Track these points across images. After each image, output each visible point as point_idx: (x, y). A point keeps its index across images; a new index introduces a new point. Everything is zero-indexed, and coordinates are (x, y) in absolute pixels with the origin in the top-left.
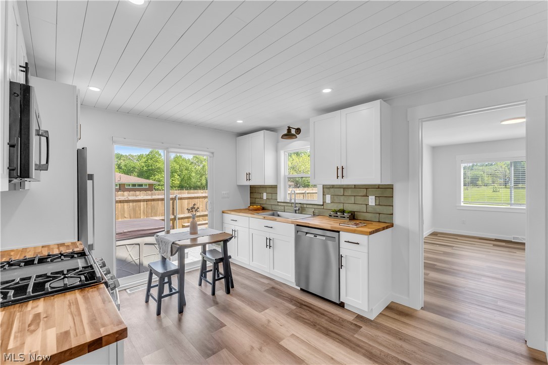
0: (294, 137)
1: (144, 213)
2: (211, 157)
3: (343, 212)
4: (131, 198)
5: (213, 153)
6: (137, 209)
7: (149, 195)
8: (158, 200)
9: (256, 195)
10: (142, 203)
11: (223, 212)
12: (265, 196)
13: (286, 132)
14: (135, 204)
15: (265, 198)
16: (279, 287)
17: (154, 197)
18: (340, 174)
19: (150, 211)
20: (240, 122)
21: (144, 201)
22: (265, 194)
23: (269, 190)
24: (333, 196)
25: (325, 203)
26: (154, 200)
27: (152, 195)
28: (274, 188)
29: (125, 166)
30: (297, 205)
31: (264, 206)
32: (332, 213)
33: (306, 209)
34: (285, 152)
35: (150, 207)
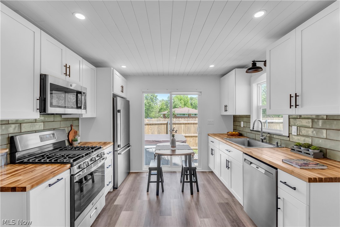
0: (260, 69)
1: (183, 131)
2: (200, 95)
3: (308, 146)
4: (177, 122)
5: (201, 92)
6: (180, 128)
7: (186, 121)
8: (191, 124)
9: (237, 124)
10: (182, 125)
11: (208, 135)
12: (242, 124)
13: (251, 66)
14: (179, 125)
15: (242, 126)
16: (233, 204)
17: (189, 122)
18: (293, 103)
19: (187, 130)
20: (212, 66)
21: (183, 124)
22: (242, 123)
23: (245, 119)
24: (299, 127)
25: (290, 135)
26: (189, 124)
27: (188, 120)
28: (248, 117)
29: (194, 103)
30: (264, 134)
31: (241, 132)
32: (295, 146)
33: (273, 139)
34: (258, 84)
35: (186, 127)
